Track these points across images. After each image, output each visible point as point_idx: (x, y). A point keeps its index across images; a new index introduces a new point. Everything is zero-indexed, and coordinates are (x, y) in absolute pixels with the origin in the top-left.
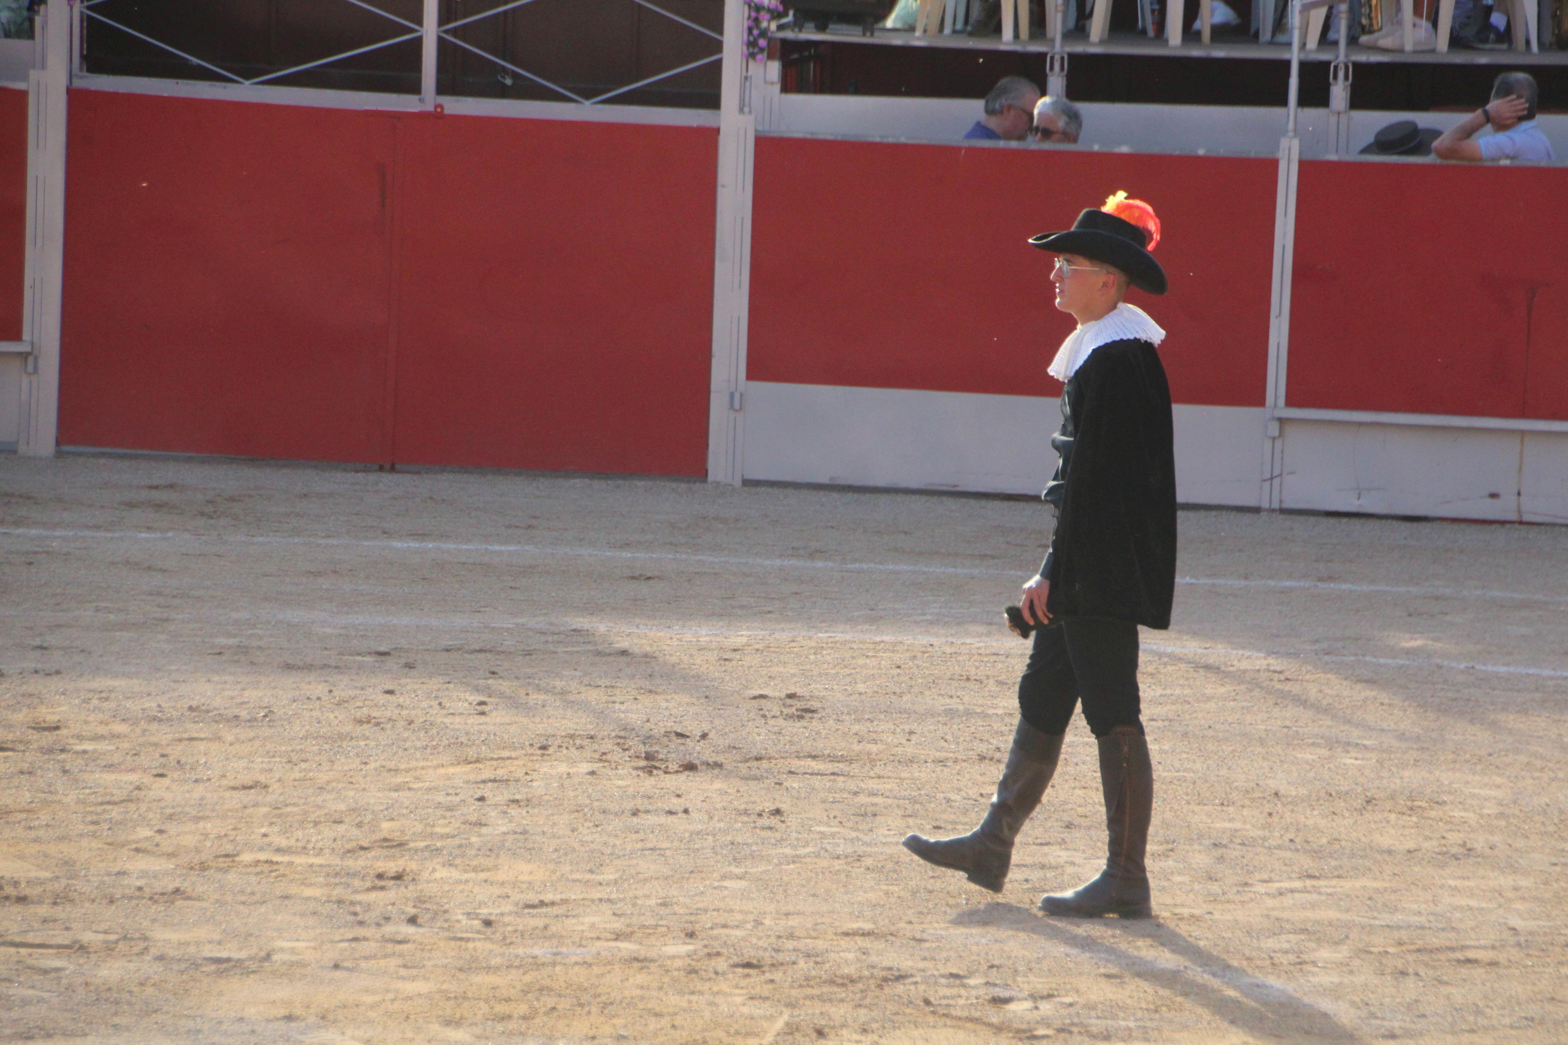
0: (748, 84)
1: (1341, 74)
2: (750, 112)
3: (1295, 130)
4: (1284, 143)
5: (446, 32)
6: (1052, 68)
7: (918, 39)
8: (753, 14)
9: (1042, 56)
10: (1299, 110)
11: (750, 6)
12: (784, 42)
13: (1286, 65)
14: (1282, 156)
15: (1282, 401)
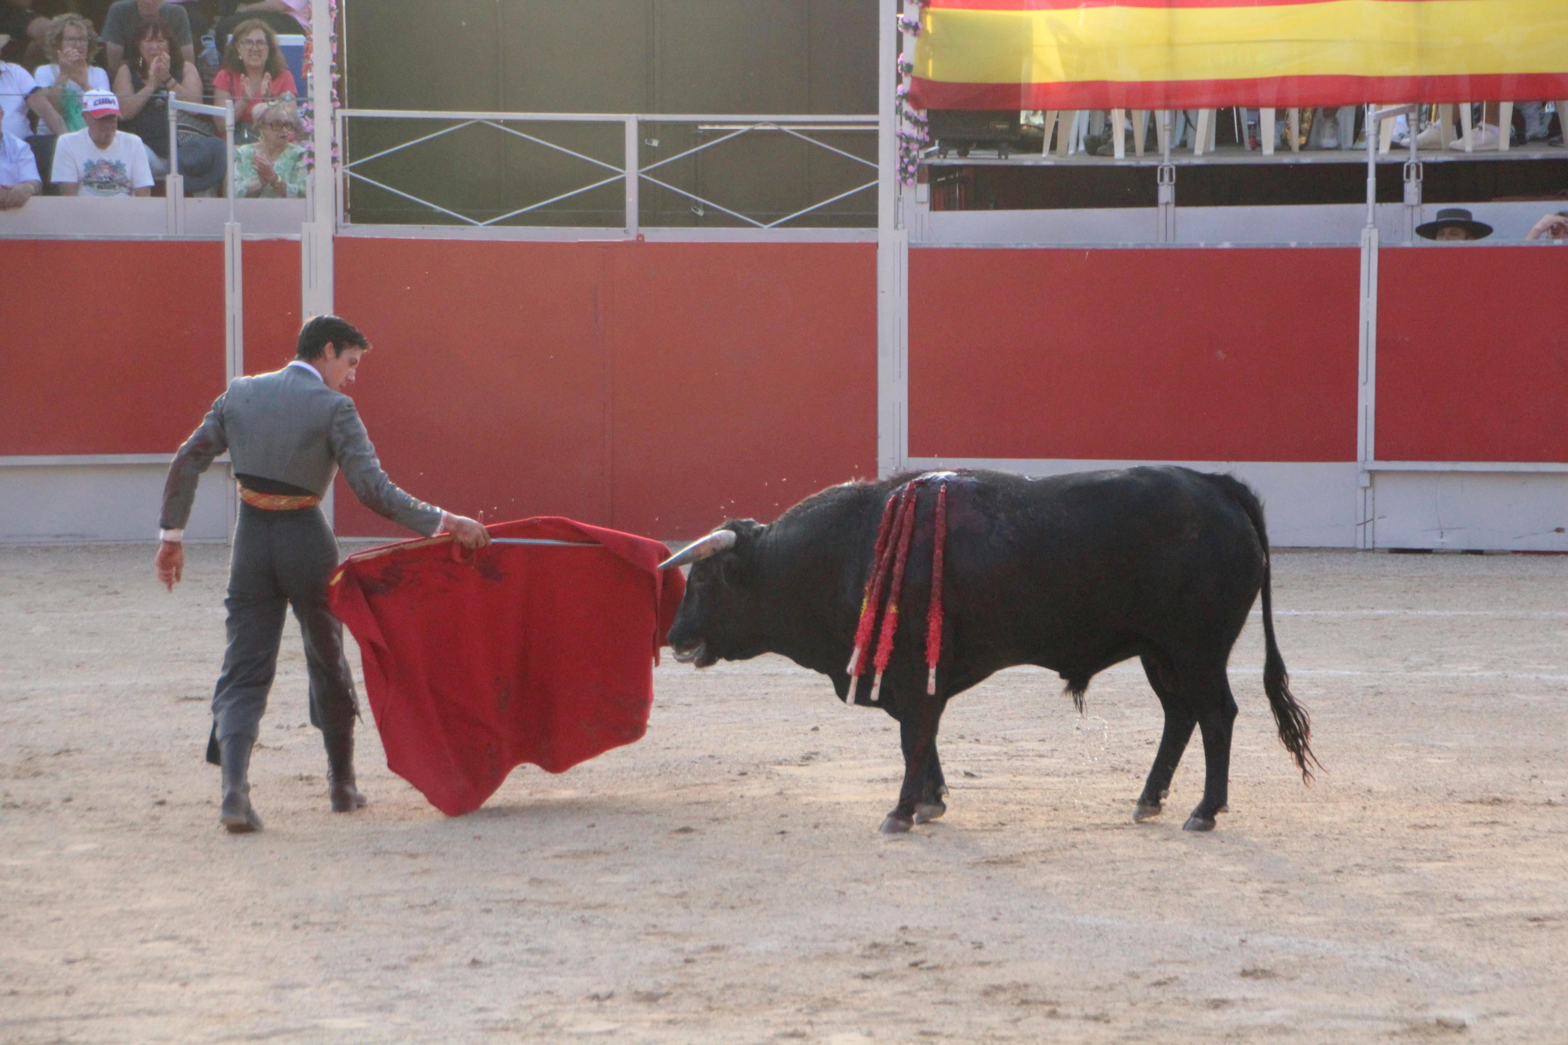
0: (900, 204)
1: (1413, 173)
2: (904, 228)
3: (1374, 223)
4: (1365, 233)
5: (646, 173)
6: (1162, 179)
7: (1045, 159)
8: (904, 145)
9: (1154, 169)
10: (1378, 205)
11: (901, 138)
12: (931, 167)
13: (1364, 167)
14: (1363, 245)
15: (1371, 456)
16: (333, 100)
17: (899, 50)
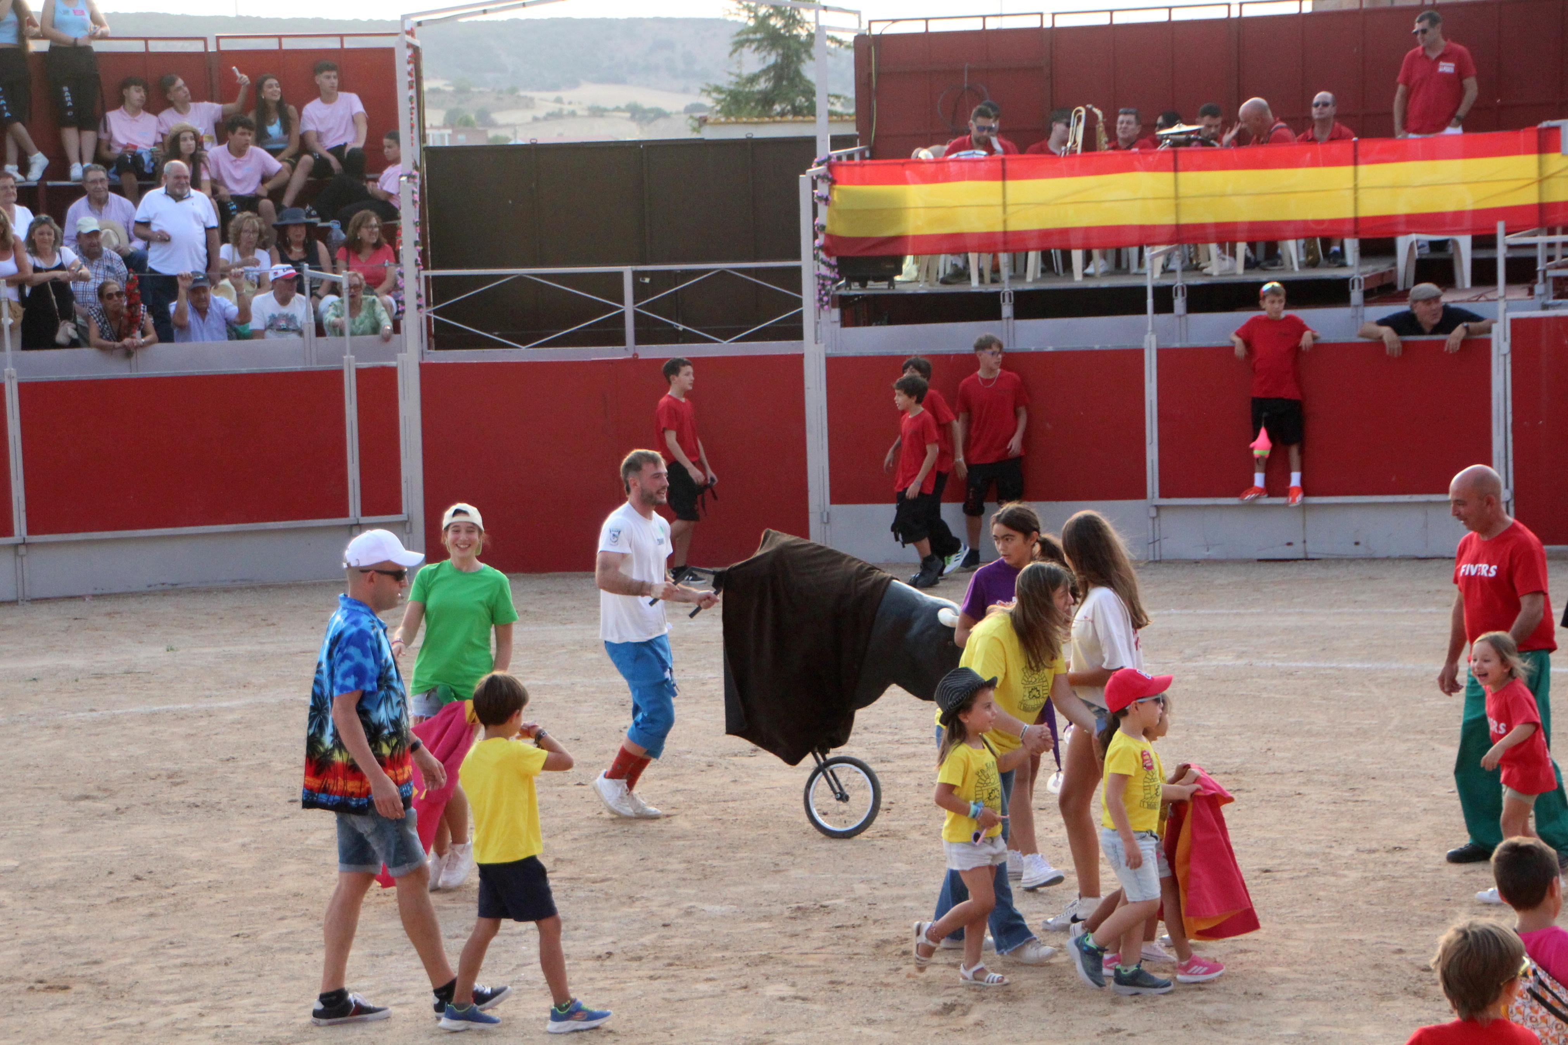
0: (819, 324)
1: (1179, 293)
2: (822, 343)
3: (1153, 329)
4: (1147, 337)
5: (638, 307)
6: (1004, 301)
7: (919, 288)
8: (821, 281)
9: (997, 294)
10: (1156, 316)
11: (818, 277)
12: (841, 296)
13: (1144, 289)
14: (1146, 346)
15: (1157, 494)
16: (417, 265)
17: (815, 215)
